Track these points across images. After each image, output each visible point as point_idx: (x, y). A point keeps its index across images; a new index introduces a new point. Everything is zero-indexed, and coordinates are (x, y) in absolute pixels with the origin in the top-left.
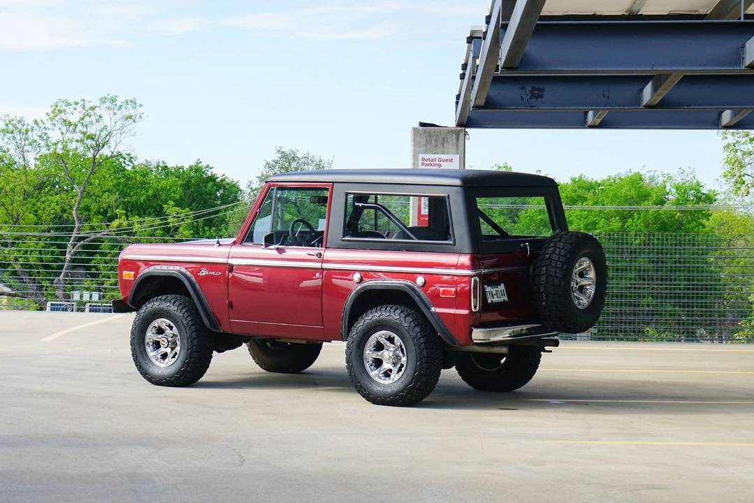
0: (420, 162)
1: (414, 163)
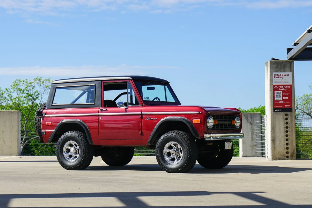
0: (273, 76)
1: (271, 77)
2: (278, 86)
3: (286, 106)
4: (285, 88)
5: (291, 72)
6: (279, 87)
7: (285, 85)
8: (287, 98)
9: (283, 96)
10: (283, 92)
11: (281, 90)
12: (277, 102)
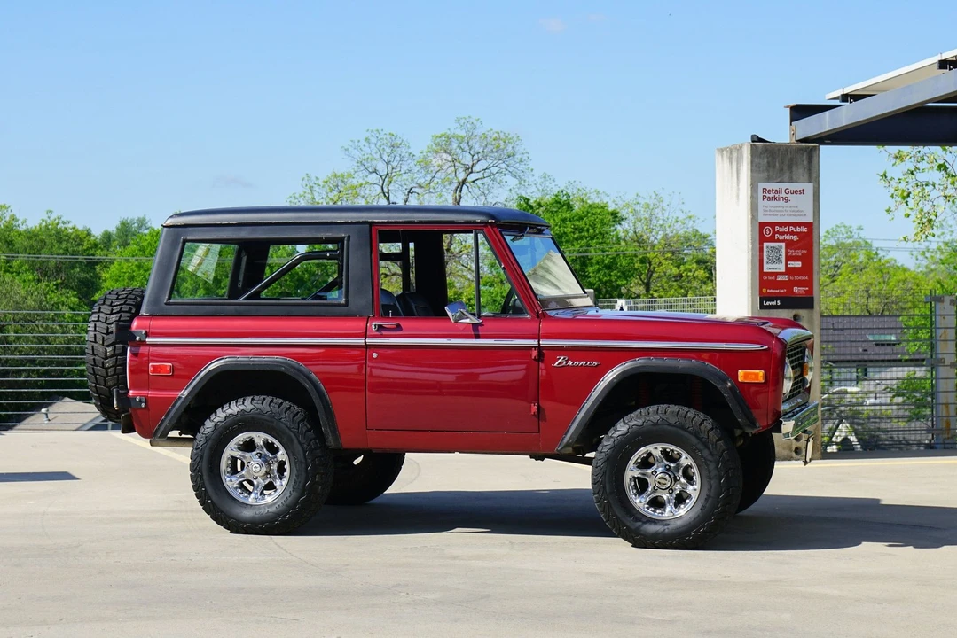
0: (760, 194)
1: (752, 197)
2: (773, 225)
3: (796, 289)
4: (793, 233)
5: (810, 182)
6: (777, 228)
7: (795, 225)
8: (798, 264)
9: (788, 259)
10: (789, 244)
11: (781, 238)
12: (770, 278)
